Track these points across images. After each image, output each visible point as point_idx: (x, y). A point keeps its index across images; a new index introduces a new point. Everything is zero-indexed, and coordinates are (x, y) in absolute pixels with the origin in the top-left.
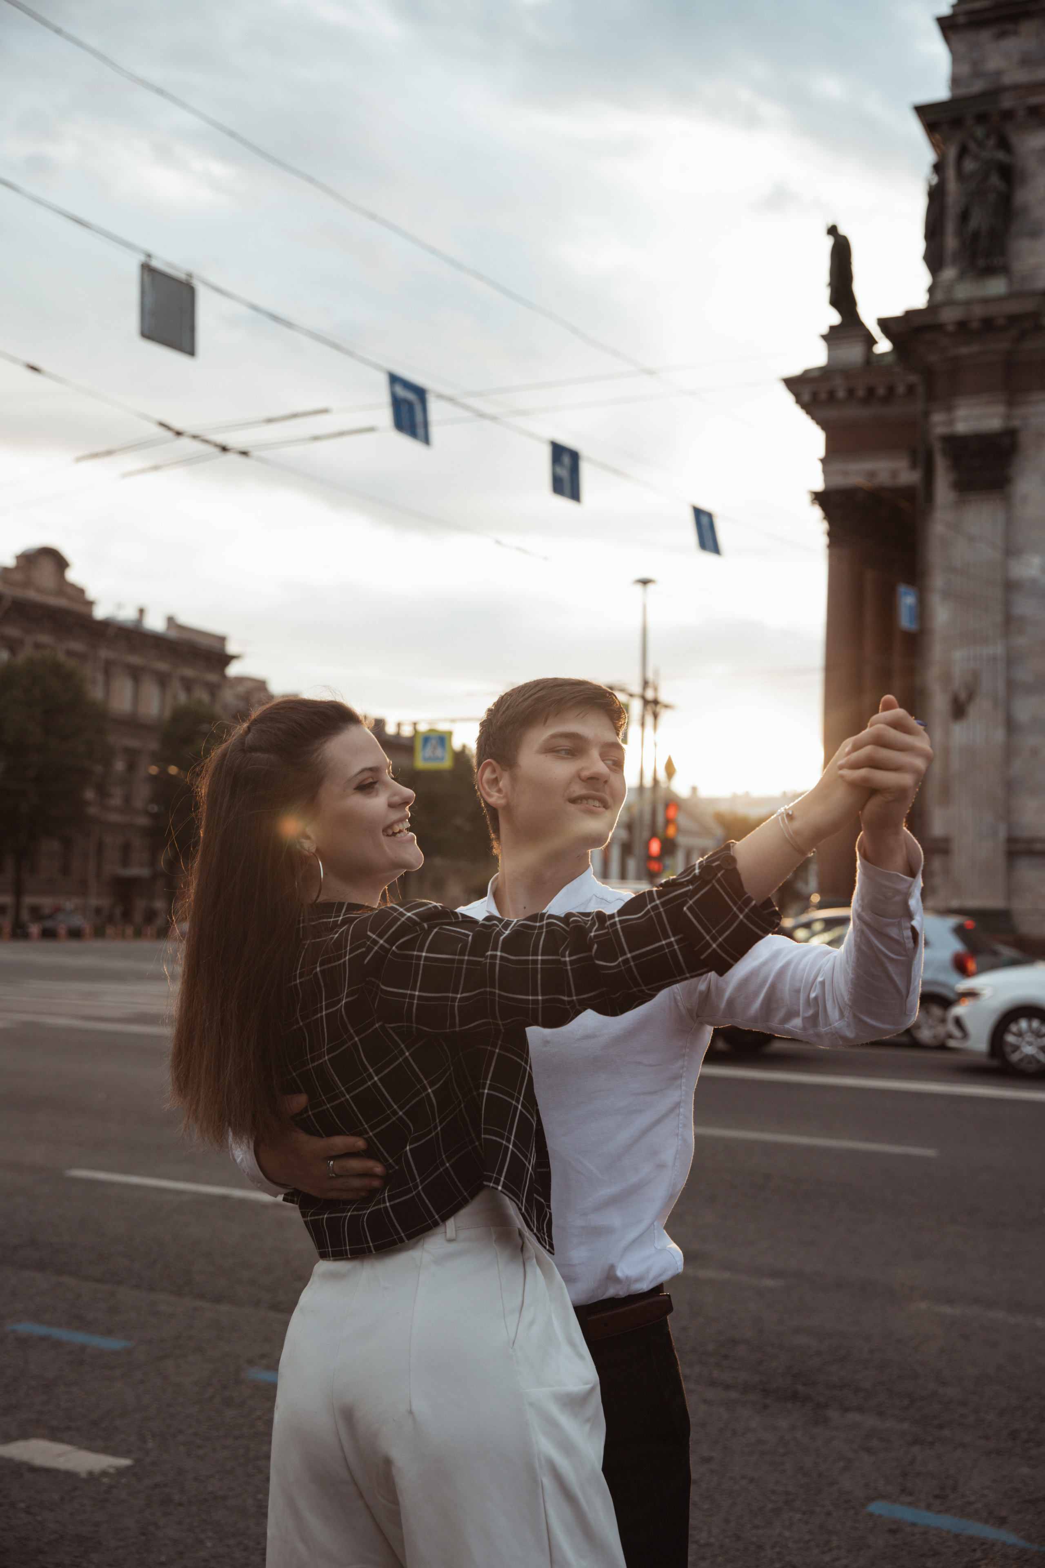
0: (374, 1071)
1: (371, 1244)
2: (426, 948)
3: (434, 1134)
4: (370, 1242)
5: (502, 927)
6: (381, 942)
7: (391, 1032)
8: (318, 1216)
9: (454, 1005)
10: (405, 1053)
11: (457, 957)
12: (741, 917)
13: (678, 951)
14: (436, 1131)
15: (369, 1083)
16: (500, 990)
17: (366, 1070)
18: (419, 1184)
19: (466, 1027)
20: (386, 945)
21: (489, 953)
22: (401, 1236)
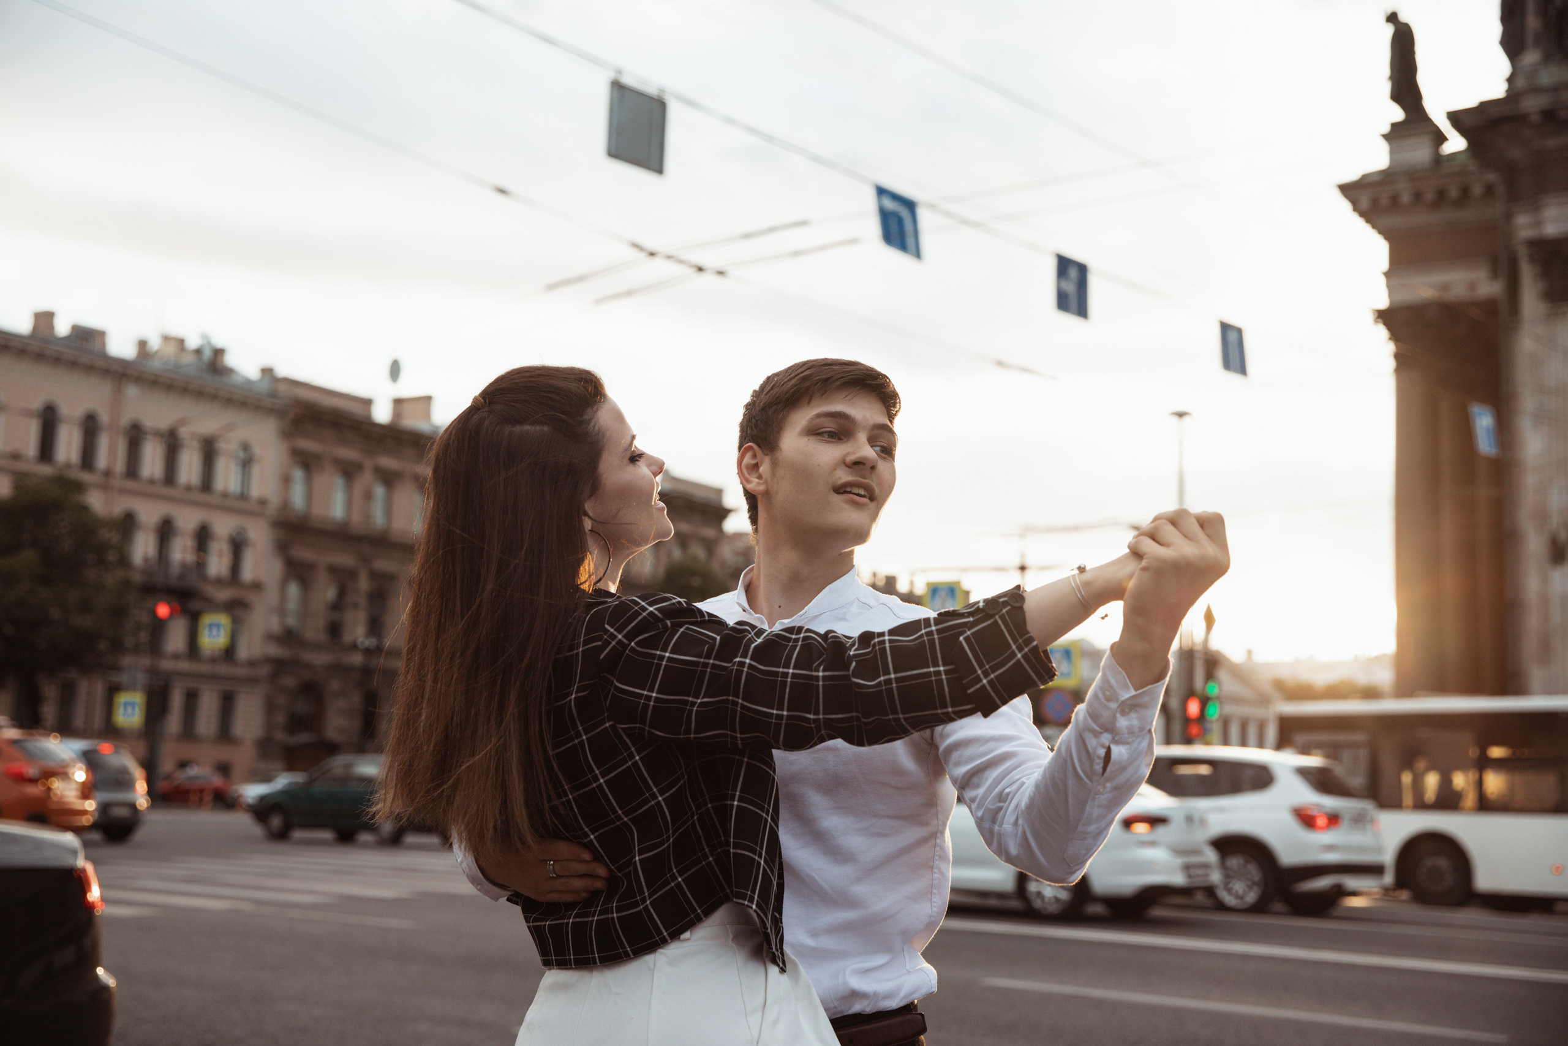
0: (600, 772)
1: (596, 955)
2: (670, 648)
3: (666, 845)
4: (596, 952)
5: (755, 634)
6: (620, 637)
7: (621, 731)
8: (540, 922)
9: (693, 710)
10: (635, 757)
11: (702, 660)
12: (1019, 656)
13: (945, 682)
14: (669, 843)
15: (594, 785)
16: (743, 699)
17: (592, 771)
18: (647, 898)
19: (702, 735)
20: (625, 641)
21: (738, 659)
22: (627, 951)
